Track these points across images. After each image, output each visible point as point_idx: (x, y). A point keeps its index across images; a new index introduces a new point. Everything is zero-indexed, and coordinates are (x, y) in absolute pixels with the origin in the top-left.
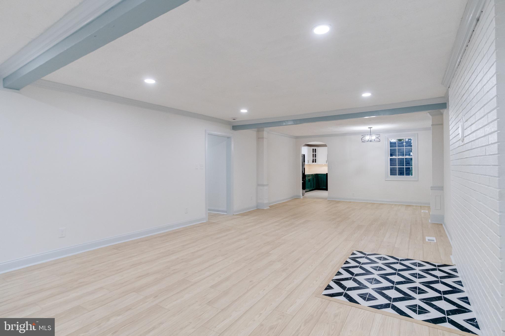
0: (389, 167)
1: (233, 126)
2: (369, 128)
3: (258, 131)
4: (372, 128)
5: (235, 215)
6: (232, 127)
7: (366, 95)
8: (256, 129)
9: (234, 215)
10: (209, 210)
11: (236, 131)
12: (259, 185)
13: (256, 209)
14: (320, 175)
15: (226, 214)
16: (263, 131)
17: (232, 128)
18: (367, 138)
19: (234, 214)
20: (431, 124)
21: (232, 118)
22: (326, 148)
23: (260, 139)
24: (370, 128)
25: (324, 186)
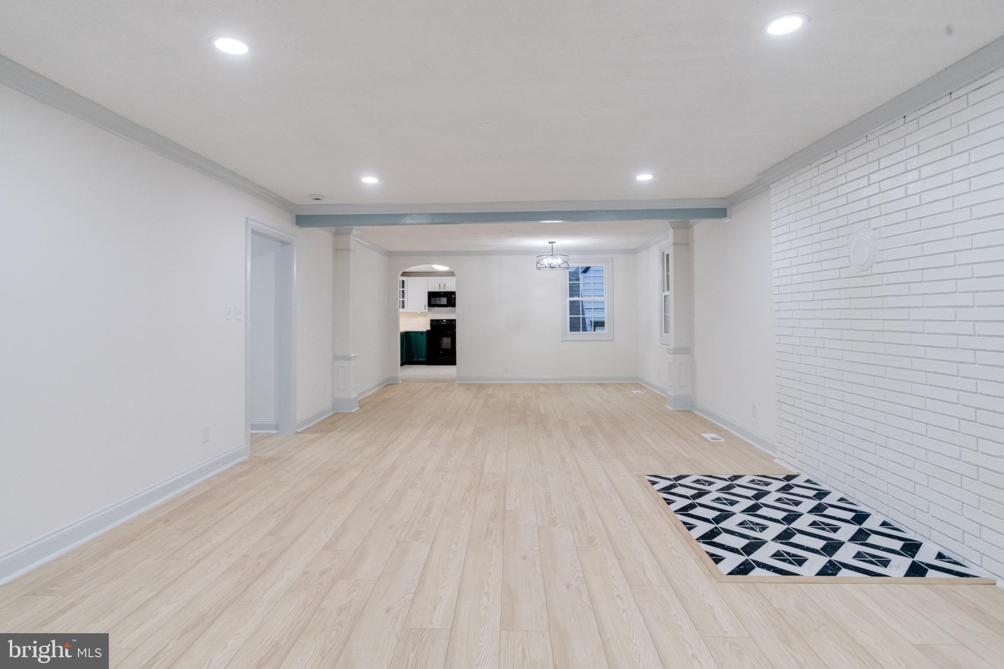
0: (568, 316)
1: (297, 217)
2: (550, 243)
3: (336, 234)
4: (554, 242)
5: (302, 432)
6: (295, 219)
7: (644, 177)
8: (333, 229)
9: (297, 433)
10: (253, 427)
11: (303, 228)
12: (336, 358)
13: (331, 414)
14: (413, 335)
15: (278, 433)
16: (349, 233)
17: (294, 221)
18: (547, 261)
19: (299, 431)
20: (672, 243)
21: (311, 195)
22: (454, 278)
23: (340, 251)
24: (552, 243)
25: (421, 357)
